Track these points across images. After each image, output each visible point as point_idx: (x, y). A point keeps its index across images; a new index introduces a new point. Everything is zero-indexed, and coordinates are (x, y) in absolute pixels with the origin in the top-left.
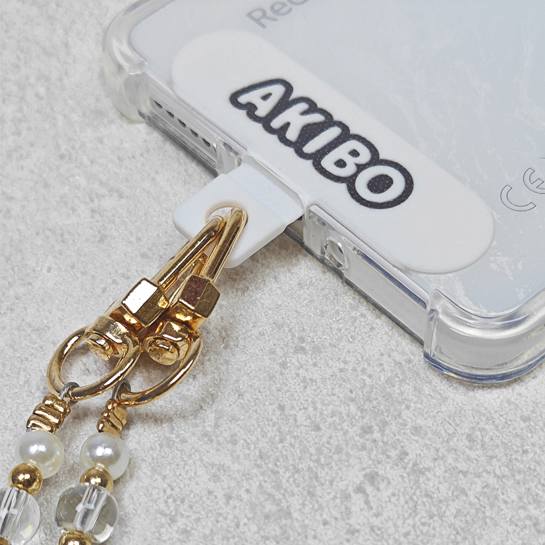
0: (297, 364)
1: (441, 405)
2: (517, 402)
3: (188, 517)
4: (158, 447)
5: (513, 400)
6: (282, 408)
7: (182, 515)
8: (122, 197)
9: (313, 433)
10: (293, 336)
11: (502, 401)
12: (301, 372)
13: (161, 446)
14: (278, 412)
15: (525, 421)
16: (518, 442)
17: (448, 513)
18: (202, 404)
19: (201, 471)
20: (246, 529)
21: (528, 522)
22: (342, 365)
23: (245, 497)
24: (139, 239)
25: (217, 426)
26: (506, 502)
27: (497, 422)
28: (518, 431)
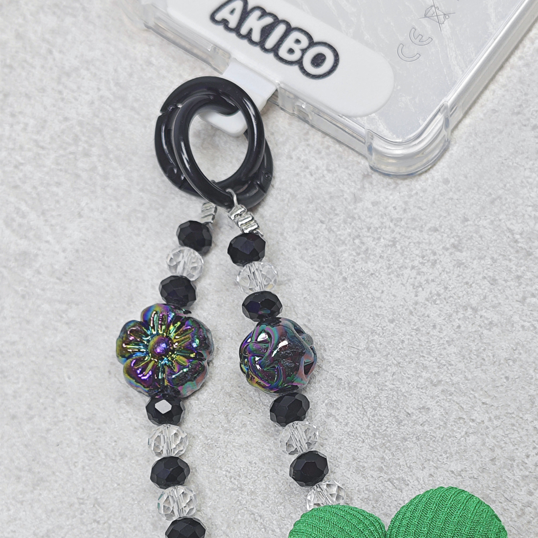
1: (342, 339)
2: (381, 313)
5: (378, 313)
7: (244, 484)
8: (78, 305)
13: (207, 451)
15: (392, 323)
17: (382, 402)
19: (238, 453)
21: (427, 383)
24: (107, 327)
25: (229, 422)
26: (409, 378)
27: (378, 332)
28: (392, 331)
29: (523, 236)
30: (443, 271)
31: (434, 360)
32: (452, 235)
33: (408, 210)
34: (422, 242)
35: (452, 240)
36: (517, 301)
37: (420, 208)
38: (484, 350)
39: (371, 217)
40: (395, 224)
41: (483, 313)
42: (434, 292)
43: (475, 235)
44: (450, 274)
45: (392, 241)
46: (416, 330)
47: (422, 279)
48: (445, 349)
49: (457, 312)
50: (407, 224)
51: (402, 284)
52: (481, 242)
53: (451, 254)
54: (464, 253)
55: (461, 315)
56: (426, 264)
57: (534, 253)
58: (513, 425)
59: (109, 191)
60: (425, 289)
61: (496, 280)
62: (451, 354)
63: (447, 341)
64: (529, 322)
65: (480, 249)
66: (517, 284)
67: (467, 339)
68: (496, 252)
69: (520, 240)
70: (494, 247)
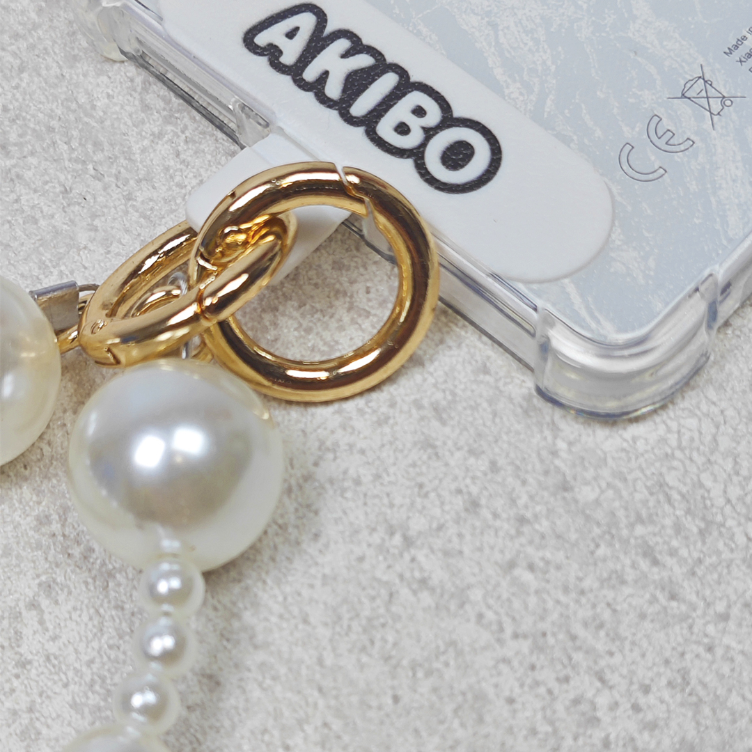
29: (574, 449)
30: (391, 443)
31: (280, 599)
32: (443, 387)
35: (439, 395)
36: (496, 563)
38: (383, 625)
41: (421, 557)
42: (352, 472)
43: (485, 405)
44: (400, 456)
46: (280, 527)
47: (344, 439)
48: (312, 586)
49: (374, 530)
51: (303, 431)
52: (489, 423)
54: (447, 430)
55: (376, 539)
56: (367, 416)
57: (577, 490)
60: (338, 461)
61: (479, 506)
62: (317, 602)
63: (324, 576)
64: (497, 613)
65: (479, 435)
66: (513, 532)
67: (364, 589)
68: (507, 455)
69: (563, 455)
70: (509, 443)
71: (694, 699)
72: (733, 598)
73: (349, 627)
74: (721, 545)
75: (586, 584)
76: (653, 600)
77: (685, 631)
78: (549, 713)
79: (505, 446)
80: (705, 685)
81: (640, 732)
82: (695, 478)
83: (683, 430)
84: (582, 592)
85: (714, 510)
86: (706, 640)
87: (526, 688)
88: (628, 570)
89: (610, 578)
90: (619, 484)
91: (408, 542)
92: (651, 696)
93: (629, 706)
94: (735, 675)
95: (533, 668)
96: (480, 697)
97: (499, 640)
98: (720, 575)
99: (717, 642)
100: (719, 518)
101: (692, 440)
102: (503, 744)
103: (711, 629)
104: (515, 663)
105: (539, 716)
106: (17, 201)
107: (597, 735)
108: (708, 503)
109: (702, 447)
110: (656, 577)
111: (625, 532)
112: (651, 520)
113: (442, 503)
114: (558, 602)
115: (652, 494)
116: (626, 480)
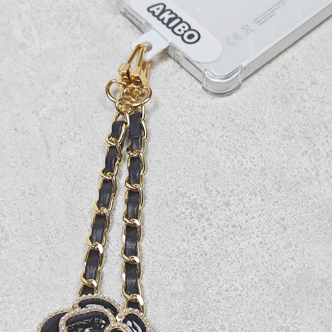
0: (96, 117)
2: (160, 120)
3: (70, 162)
4: (59, 145)
5: (158, 120)
6: (93, 129)
7: (68, 162)
8: (36, 71)
9: (102, 136)
10: (94, 109)
11: (155, 121)
12: (97, 119)
13: (60, 144)
14: (92, 131)
15: (162, 125)
16: (161, 131)
18: (70, 131)
19: (72, 150)
20: (87, 164)
21: (165, 153)
22: (109, 116)
23: (85, 155)
24: (43, 84)
25: (75, 137)
26: (158, 148)
27: (154, 126)
28: (160, 128)
29: (234, 113)
30: (194, 114)
31: (172, 145)
32: (205, 102)
33: (191, 87)
34: (191, 100)
35: (204, 104)
36: (219, 136)
37: (196, 87)
38: (195, 149)
39: (174, 83)
40: (183, 90)
41: (202, 136)
42: (186, 120)
43: (214, 105)
44: (196, 116)
45: (178, 95)
46: (171, 132)
47: (183, 114)
48: (179, 143)
49: (192, 131)
50: (188, 91)
51: (174, 113)
52: (215, 109)
53: (200, 109)
54: (206, 111)
55: (192, 132)
56: (188, 109)
57: (235, 121)
58: (192, 181)
59: (71, 34)
60: (183, 118)
61: (214, 125)
62: (180, 145)
63: (181, 140)
64: (220, 146)
65: (213, 111)
66: (222, 130)
67: (190, 142)
68: (220, 115)
69: (232, 114)
70: (220, 113)
71: (264, 160)
72: (271, 140)
73: (188, 150)
74: (268, 130)
75: (239, 139)
76: (254, 141)
77: (261, 147)
78: (233, 164)
79: (219, 113)
80: (266, 157)
81: (253, 167)
82: (262, 117)
83: (258, 108)
84: (238, 141)
85: (266, 123)
86: (266, 148)
87: (227, 159)
88: (248, 136)
89: (244, 138)
90: (245, 120)
91: (199, 133)
92: (255, 159)
93: (250, 162)
94: (273, 155)
95: (229, 156)
96: (218, 162)
97: (221, 151)
98: (268, 136)
99: (268, 149)
100: (267, 125)
101: (260, 110)
102: (223, 170)
103: (267, 146)
104: (225, 155)
105: (231, 164)
106: (104, 69)
107: (243, 168)
108: (265, 122)
109: (263, 111)
110: (254, 137)
111: (247, 129)
112: (252, 126)
113: (206, 125)
114: (233, 143)
115: (252, 121)
116: (246, 119)
